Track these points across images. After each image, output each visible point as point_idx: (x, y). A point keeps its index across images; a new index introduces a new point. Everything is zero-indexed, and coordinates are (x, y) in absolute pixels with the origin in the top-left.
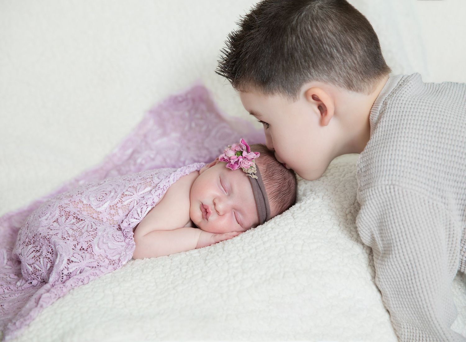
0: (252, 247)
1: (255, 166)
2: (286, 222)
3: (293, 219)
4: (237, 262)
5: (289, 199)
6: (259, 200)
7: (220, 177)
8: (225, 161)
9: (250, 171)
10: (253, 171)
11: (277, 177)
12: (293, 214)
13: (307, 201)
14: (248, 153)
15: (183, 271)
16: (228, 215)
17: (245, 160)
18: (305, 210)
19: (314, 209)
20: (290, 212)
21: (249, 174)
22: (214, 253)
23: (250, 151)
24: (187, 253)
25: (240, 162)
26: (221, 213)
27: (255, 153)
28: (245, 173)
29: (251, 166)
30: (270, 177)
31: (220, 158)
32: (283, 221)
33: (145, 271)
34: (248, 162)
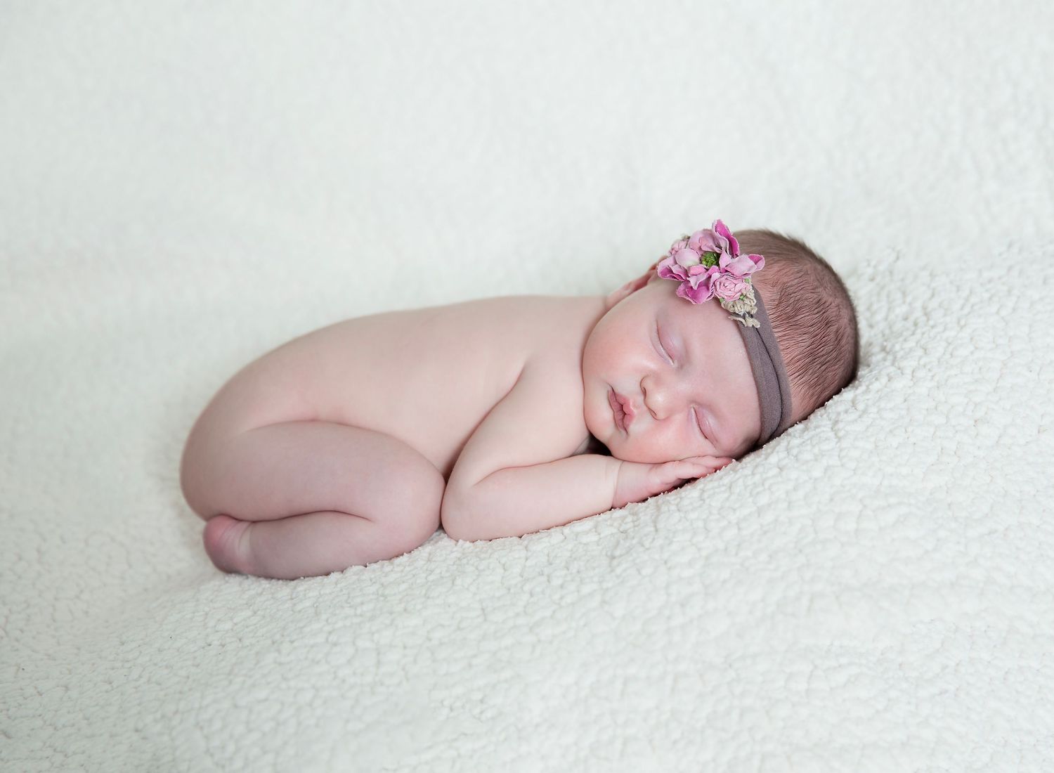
0: (729, 522)
1: (751, 295)
2: (816, 450)
3: (836, 440)
4: (690, 564)
5: (837, 377)
6: (766, 381)
7: (657, 322)
8: (675, 278)
9: (740, 309)
10: (748, 309)
11: (806, 318)
12: (836, 422)
13: (871, 383)
14: (733, 257)
15: (557, 582)
16: (679, 418)
17: (725, 277)
18: (865, 411)
19: (891, 409)
20: (828, 416)
21: (738, 315)
22: (633, 538)
23: (738, 253)
24: (566, 530)
25: (714, 283)
26: (661, 415)
27: (751, 258)
28: (730, 314)
29: (742, 295)
30: (788, 318)
31: (660, 269)
32: (809, 448)
33: (458, 582)
34: (735, 281)
